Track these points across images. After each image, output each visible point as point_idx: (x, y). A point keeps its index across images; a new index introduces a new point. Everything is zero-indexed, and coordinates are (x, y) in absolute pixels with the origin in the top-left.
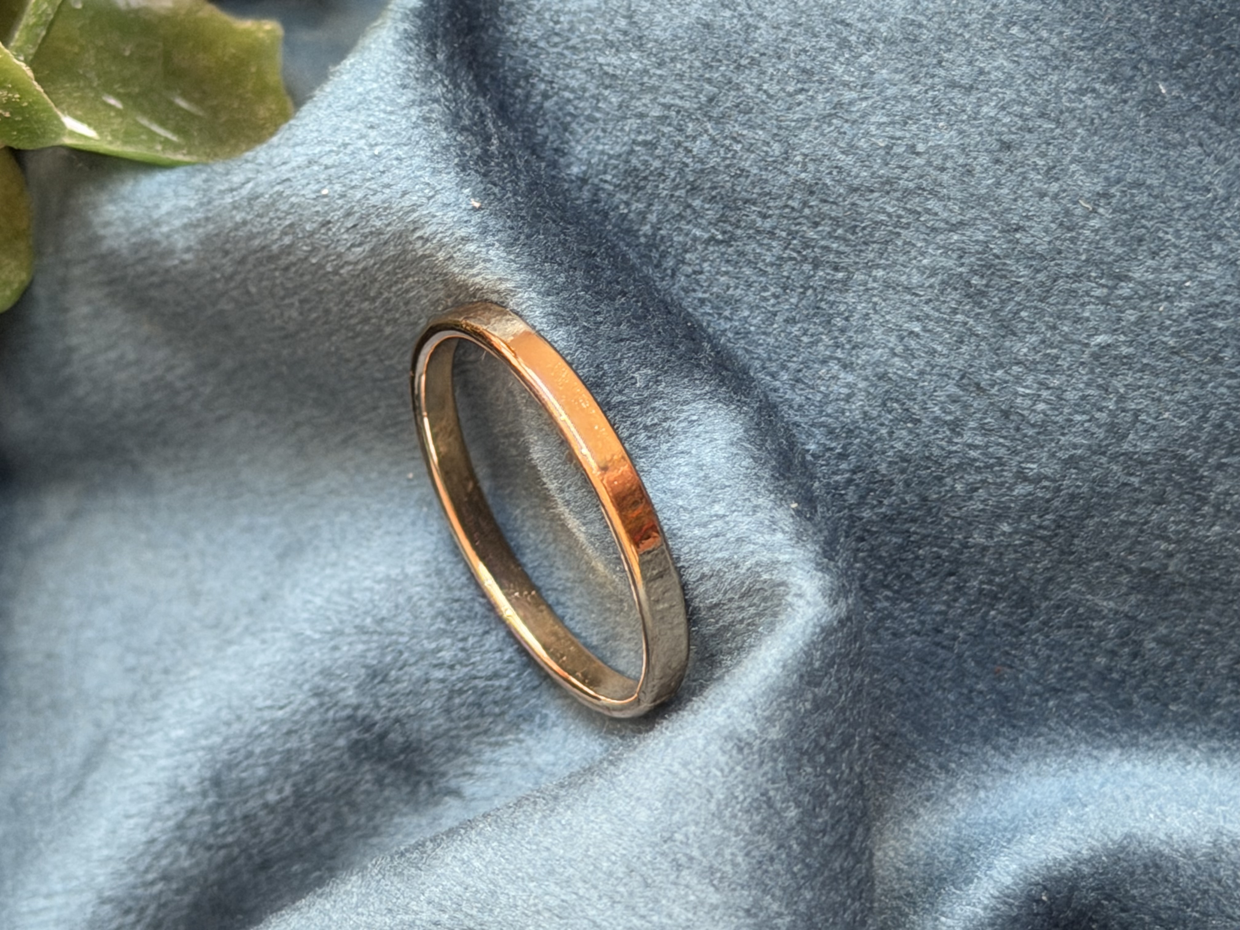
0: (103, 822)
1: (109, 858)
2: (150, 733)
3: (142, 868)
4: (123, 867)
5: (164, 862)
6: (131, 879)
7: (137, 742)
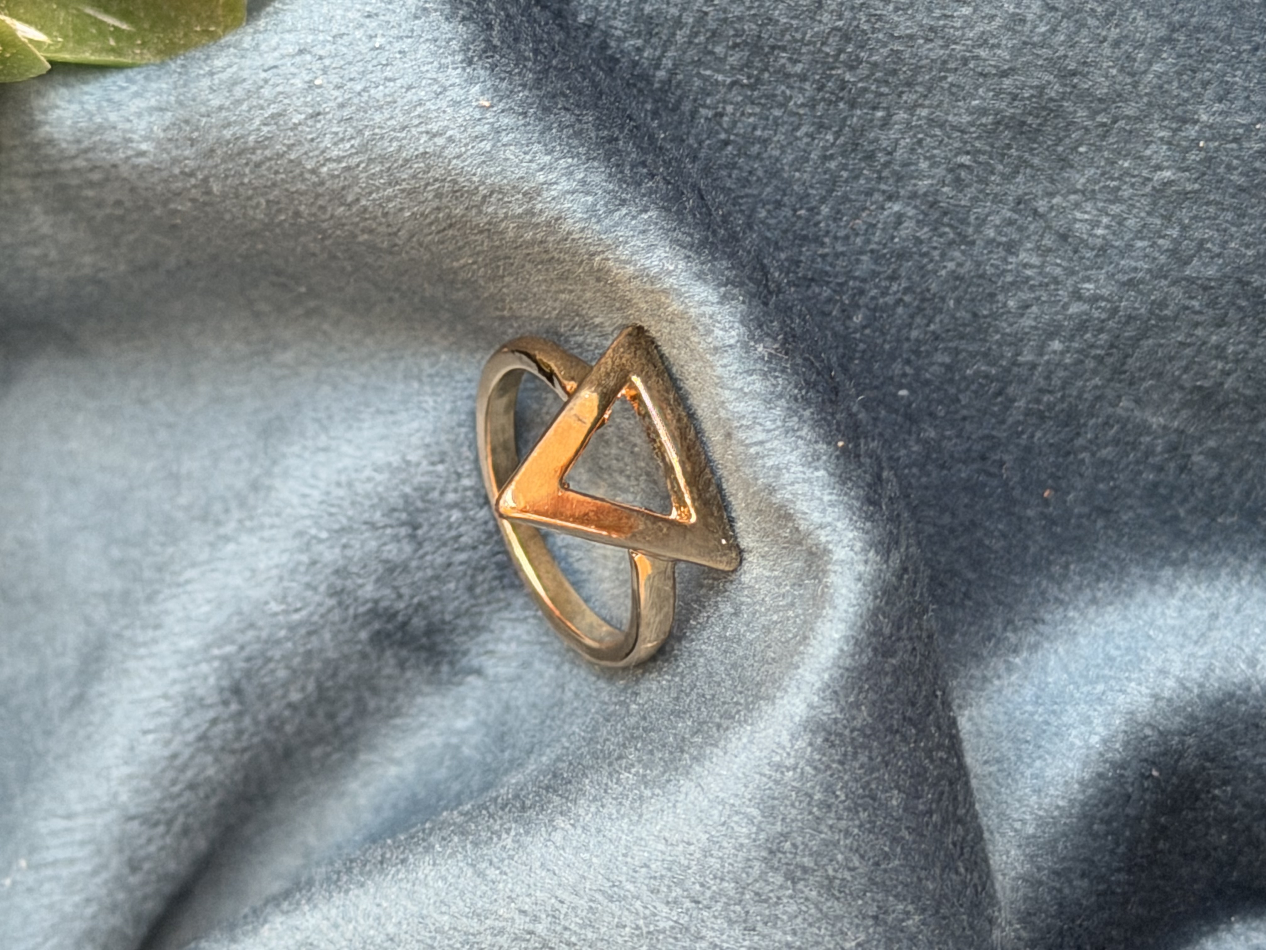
0: (118, 739)
1: (131, 777)
2: (155, 641)
3: (166, 782)
4: (146, 784)
5: (189, 774)
6: (157, 795)
7: (142, 651)
